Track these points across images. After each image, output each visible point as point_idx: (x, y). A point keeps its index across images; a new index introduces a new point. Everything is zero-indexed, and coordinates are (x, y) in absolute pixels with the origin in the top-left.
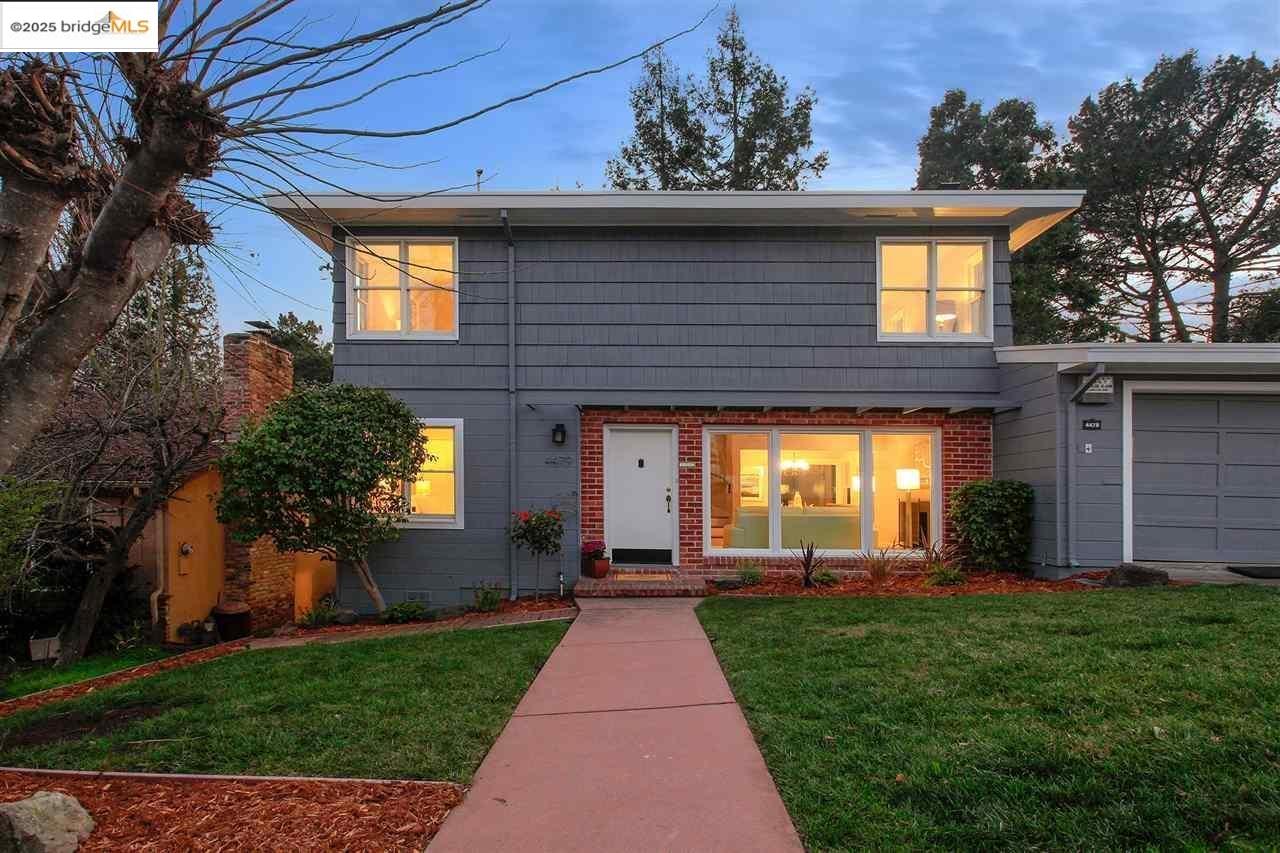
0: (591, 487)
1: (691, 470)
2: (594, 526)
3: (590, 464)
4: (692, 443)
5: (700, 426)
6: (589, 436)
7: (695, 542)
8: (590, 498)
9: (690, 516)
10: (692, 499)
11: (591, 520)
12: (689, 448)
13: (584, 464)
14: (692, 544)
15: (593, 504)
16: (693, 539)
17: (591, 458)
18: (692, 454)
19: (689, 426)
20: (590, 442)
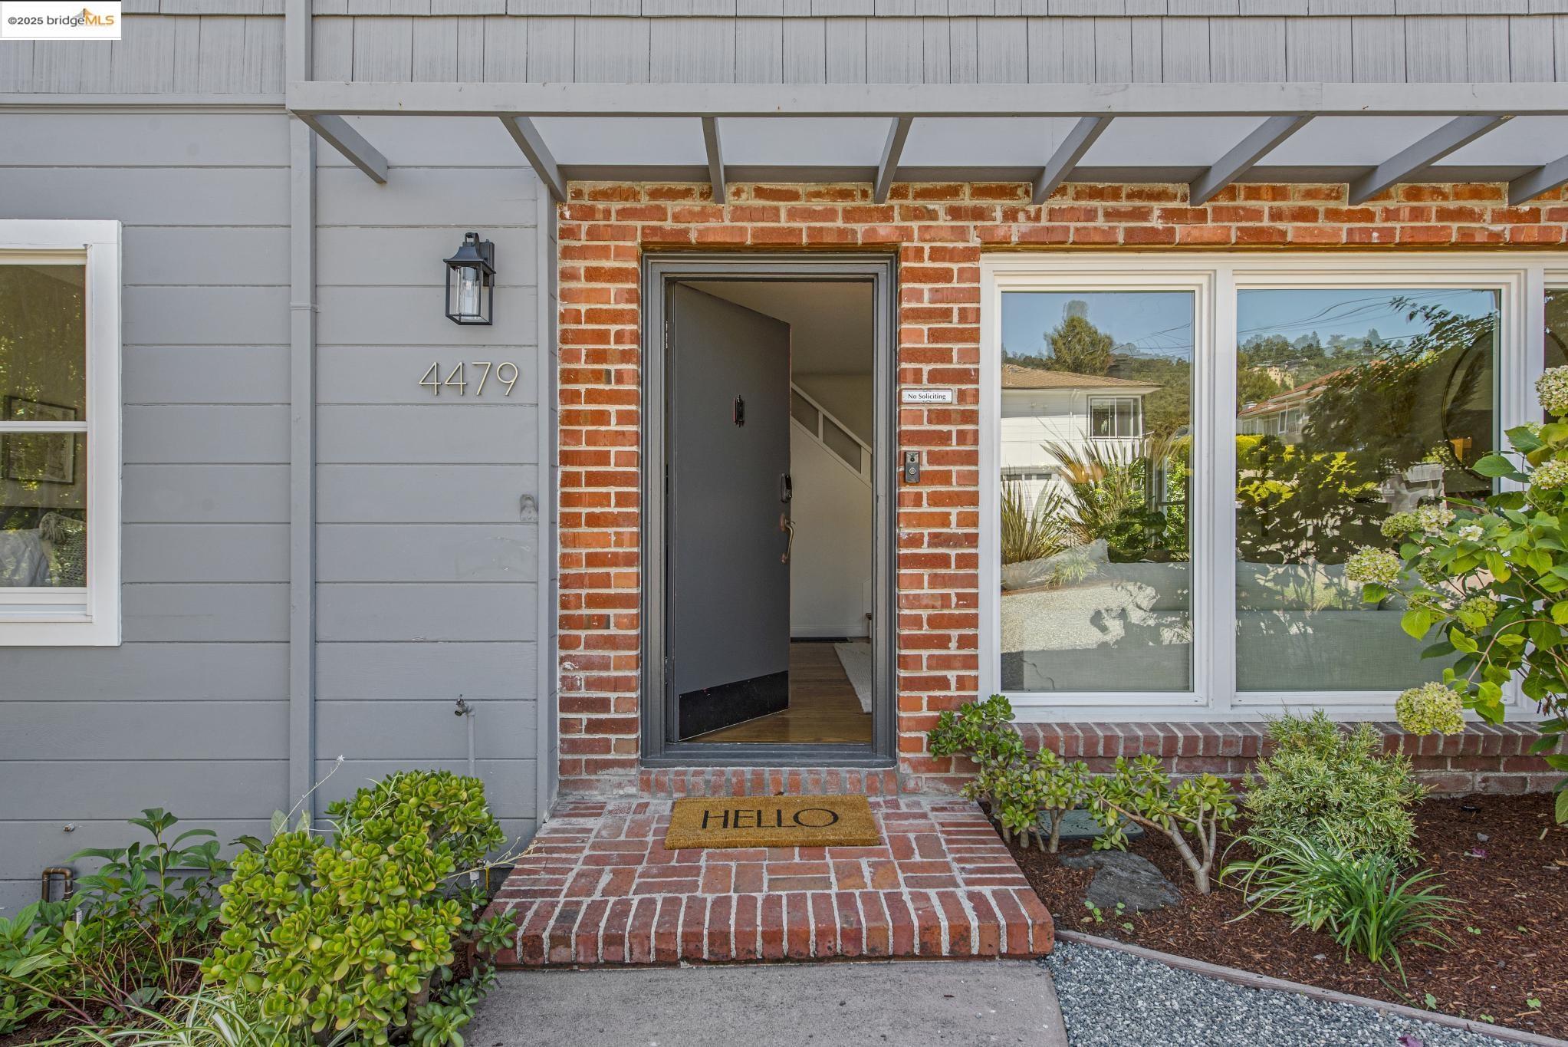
0: (593, 479)
1: (941, 415)
2: (604, 622)
3: (592, 396)
4: (946, 314)
5: (971, 254)
6: (589, 295)
7: (952, 675)
8: (593, 520)
9: (935, 581)
10: (944, 520)
11: (593, 601)
12: (935, 336)
13: (572, 397)
14: (944, 684)
15: (604, 540)
16: (946, 663)
17: (597, 376)
18: (945, 356)
19: (937, 254)
20: (593, 316)
